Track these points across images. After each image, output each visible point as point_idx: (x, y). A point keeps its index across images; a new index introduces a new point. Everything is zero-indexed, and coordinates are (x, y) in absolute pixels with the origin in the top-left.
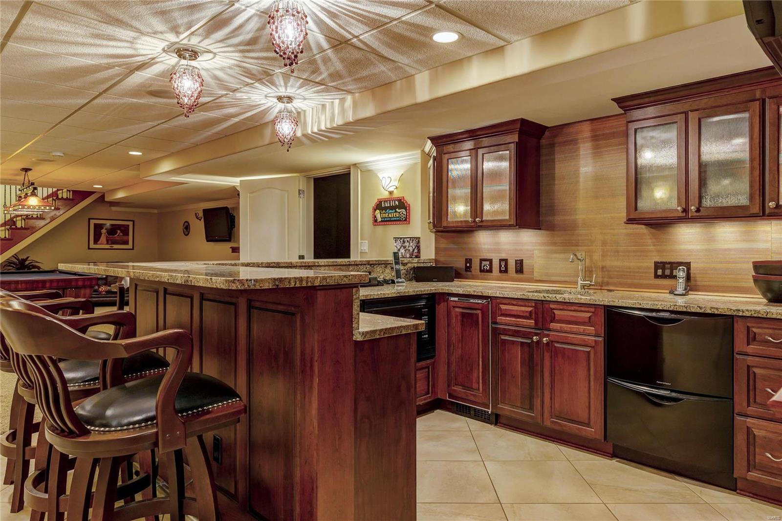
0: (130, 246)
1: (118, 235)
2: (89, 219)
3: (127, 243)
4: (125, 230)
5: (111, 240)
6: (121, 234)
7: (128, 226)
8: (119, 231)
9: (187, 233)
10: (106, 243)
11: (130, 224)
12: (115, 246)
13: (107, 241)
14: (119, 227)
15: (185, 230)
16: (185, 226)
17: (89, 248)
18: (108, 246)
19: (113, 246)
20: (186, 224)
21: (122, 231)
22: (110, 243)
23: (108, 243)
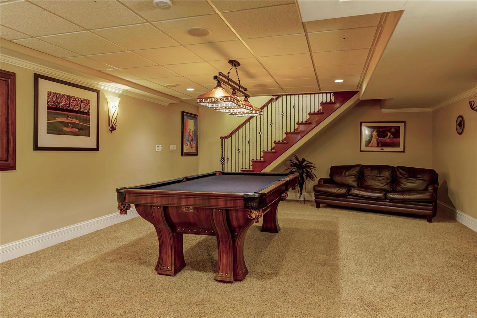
0: (401, 148)
1: (389, 137)
2: (361, 123)
3: (398, 145)
4: (396, 133)
5: (381, 142)
6: (392, 136)
7: (399, 127)
8: (389, 134)
9: (460, 131)
10: (376, 145)
11: (401, 125)
12: (386, 149)
13: (378, 143)
14: (389, 129)
15: (458, 127)
16: (458, 122)
17: (361, 151)
18: (378, 149)
19: (383, 148)
20: (460, 119)
21: (392, 133)
22: (380, 145)
23: (378, 146)
